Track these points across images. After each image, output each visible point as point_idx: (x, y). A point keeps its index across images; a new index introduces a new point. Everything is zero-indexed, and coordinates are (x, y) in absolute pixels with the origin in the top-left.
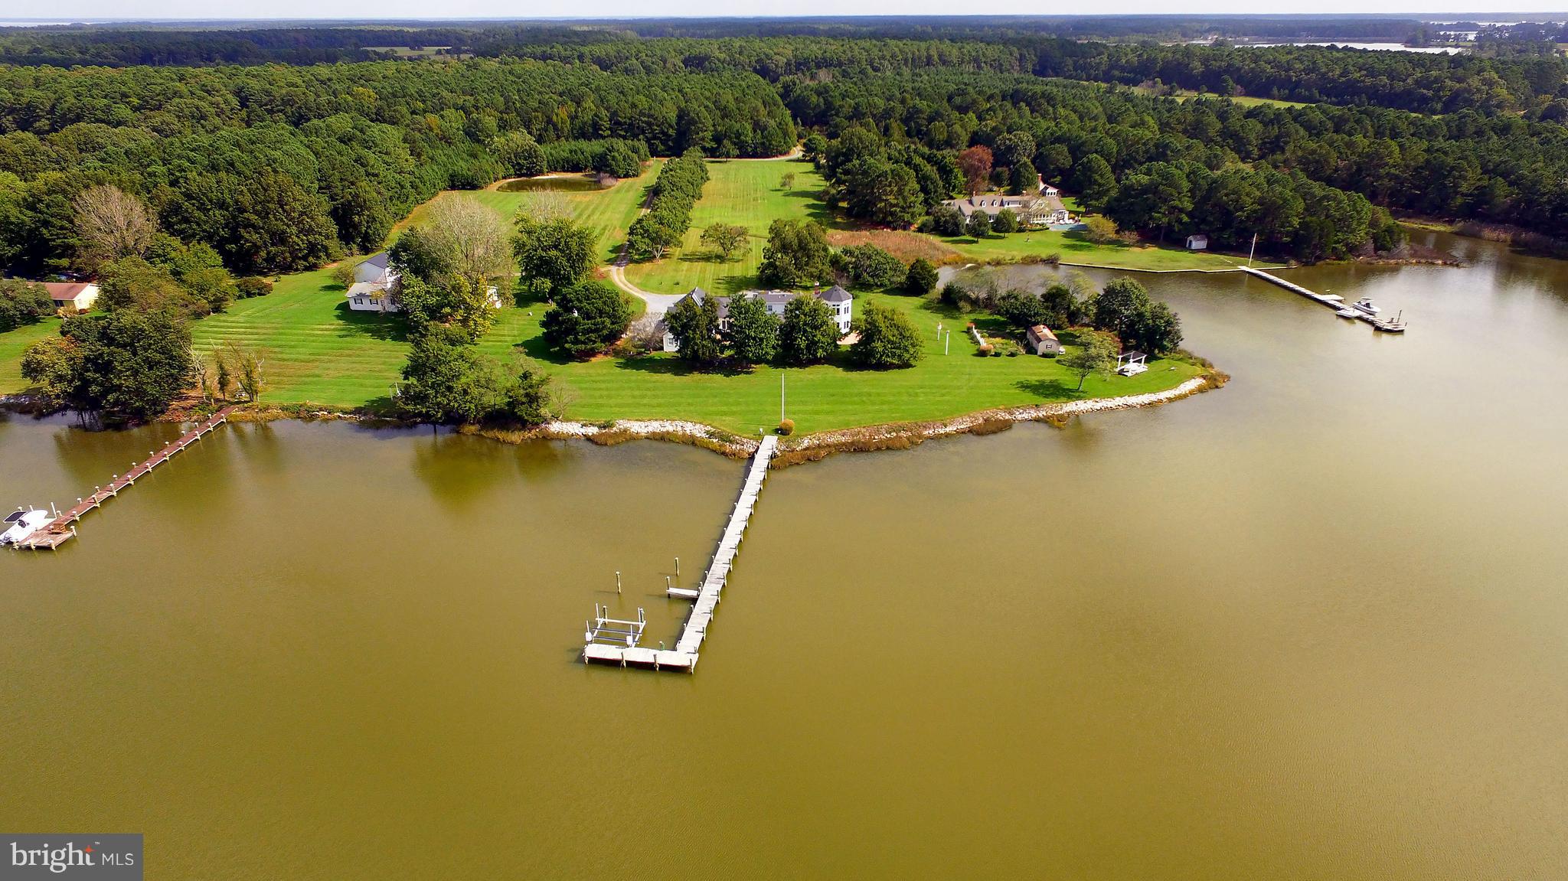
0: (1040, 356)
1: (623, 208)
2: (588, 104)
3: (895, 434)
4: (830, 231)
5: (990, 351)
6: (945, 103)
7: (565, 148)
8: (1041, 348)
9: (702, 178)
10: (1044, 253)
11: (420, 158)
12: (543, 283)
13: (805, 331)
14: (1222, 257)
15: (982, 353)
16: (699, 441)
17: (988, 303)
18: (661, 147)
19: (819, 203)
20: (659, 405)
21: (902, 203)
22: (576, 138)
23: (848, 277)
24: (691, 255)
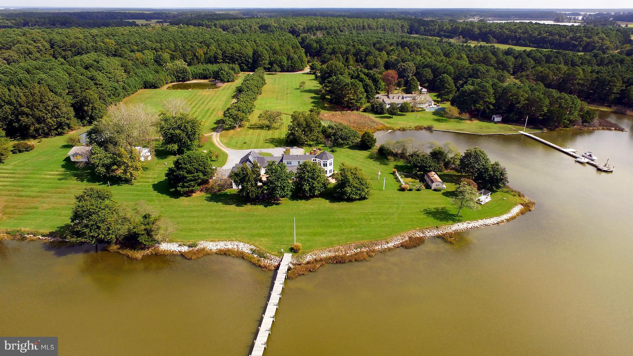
0: (433, 190)
1: (224, 98)
2: (213, 47)
3: (359, 250)
4: (322, 112)
5: (407, 188)
6: (372, 47)
7: (200, 68)
8: (434, 186)
9: (262, 83)
10: (426, 124)
11: (129, 74)
12: (173, 147)
13: (308, 181)
14: (510, 126)
15: (402, 190)
16: (246, 256)
17: (402, 156)
18: (245, 67)
19: (317, 96)
20: (225, 229)
21: (356, 98)
22: (207, 63)
23: (331, 141)
24: (254, 126)
